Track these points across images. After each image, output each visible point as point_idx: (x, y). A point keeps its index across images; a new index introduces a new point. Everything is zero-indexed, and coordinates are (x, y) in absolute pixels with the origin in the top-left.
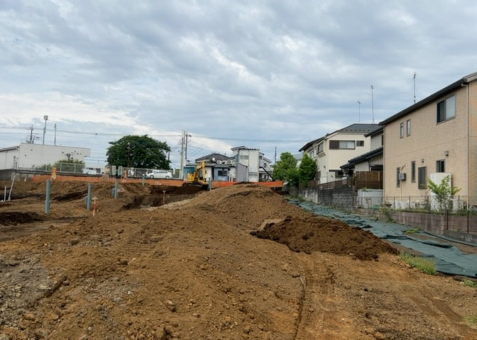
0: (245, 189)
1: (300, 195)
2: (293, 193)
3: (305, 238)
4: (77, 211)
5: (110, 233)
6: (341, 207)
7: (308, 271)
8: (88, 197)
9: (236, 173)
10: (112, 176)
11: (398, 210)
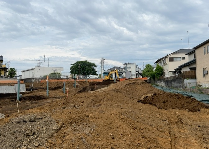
0: (132, 82)
1: (156, 83)
2: (153, 82)
3: (164, 103)
4: (60, 94)
5: (78, 103)
6: (176, 88)
7: (168, 118)
8: (64, 88)
9: (126, 75)
10: (73, 79)
11: (205, 88)
